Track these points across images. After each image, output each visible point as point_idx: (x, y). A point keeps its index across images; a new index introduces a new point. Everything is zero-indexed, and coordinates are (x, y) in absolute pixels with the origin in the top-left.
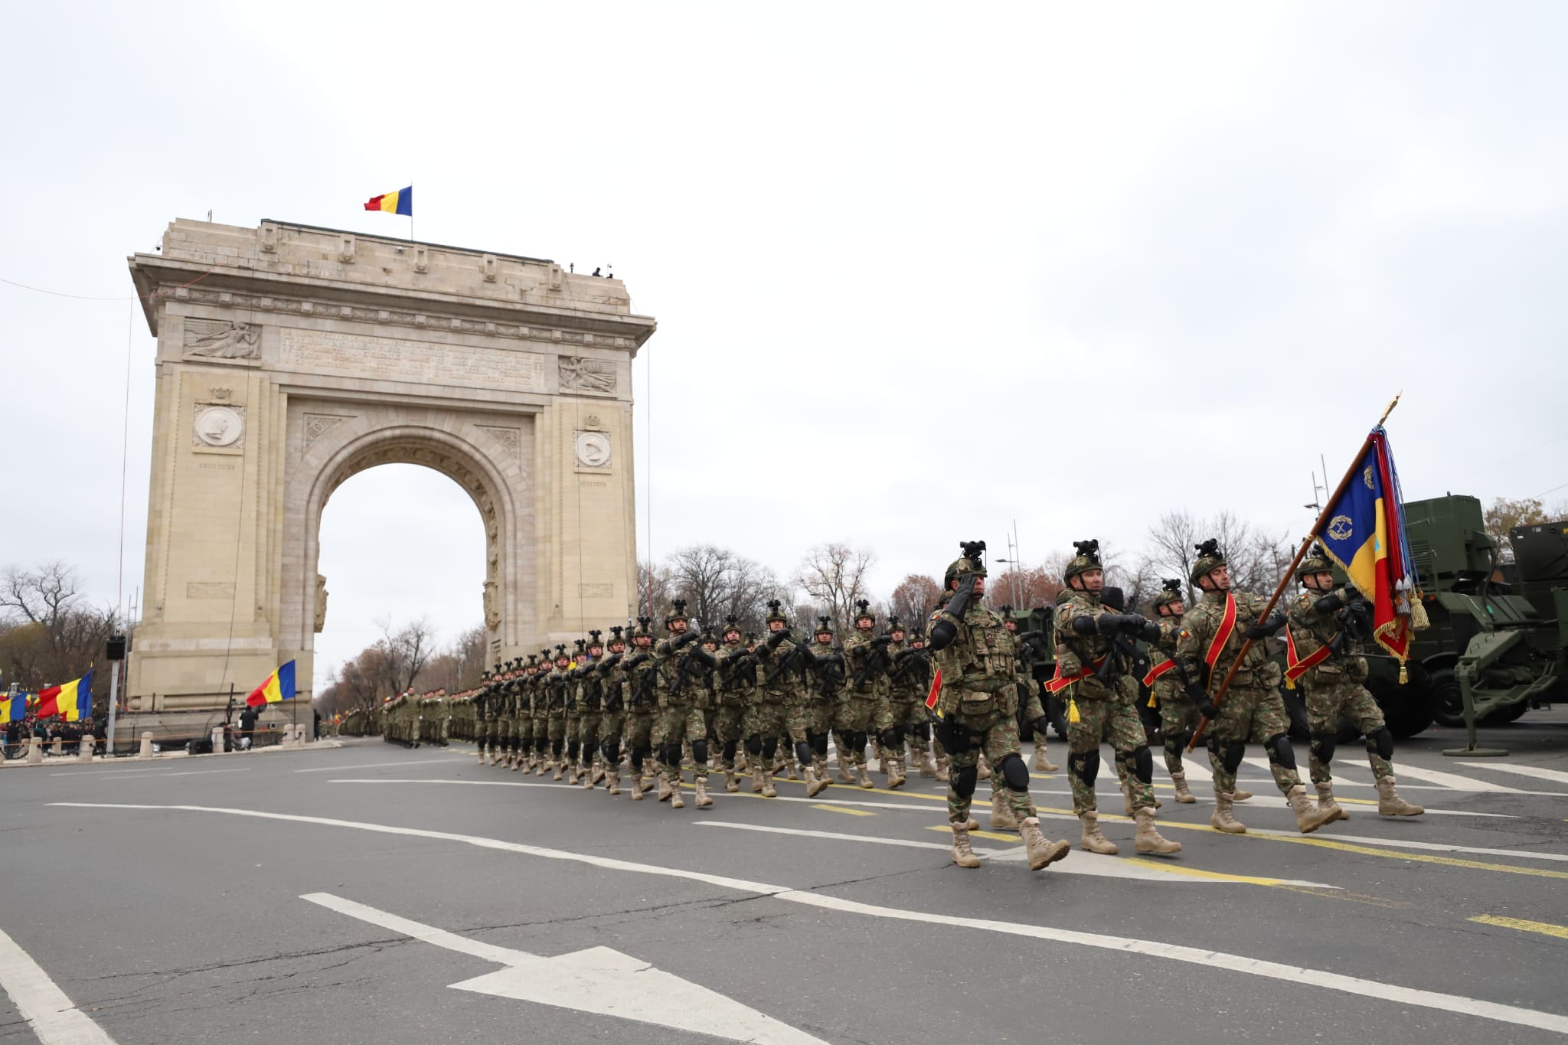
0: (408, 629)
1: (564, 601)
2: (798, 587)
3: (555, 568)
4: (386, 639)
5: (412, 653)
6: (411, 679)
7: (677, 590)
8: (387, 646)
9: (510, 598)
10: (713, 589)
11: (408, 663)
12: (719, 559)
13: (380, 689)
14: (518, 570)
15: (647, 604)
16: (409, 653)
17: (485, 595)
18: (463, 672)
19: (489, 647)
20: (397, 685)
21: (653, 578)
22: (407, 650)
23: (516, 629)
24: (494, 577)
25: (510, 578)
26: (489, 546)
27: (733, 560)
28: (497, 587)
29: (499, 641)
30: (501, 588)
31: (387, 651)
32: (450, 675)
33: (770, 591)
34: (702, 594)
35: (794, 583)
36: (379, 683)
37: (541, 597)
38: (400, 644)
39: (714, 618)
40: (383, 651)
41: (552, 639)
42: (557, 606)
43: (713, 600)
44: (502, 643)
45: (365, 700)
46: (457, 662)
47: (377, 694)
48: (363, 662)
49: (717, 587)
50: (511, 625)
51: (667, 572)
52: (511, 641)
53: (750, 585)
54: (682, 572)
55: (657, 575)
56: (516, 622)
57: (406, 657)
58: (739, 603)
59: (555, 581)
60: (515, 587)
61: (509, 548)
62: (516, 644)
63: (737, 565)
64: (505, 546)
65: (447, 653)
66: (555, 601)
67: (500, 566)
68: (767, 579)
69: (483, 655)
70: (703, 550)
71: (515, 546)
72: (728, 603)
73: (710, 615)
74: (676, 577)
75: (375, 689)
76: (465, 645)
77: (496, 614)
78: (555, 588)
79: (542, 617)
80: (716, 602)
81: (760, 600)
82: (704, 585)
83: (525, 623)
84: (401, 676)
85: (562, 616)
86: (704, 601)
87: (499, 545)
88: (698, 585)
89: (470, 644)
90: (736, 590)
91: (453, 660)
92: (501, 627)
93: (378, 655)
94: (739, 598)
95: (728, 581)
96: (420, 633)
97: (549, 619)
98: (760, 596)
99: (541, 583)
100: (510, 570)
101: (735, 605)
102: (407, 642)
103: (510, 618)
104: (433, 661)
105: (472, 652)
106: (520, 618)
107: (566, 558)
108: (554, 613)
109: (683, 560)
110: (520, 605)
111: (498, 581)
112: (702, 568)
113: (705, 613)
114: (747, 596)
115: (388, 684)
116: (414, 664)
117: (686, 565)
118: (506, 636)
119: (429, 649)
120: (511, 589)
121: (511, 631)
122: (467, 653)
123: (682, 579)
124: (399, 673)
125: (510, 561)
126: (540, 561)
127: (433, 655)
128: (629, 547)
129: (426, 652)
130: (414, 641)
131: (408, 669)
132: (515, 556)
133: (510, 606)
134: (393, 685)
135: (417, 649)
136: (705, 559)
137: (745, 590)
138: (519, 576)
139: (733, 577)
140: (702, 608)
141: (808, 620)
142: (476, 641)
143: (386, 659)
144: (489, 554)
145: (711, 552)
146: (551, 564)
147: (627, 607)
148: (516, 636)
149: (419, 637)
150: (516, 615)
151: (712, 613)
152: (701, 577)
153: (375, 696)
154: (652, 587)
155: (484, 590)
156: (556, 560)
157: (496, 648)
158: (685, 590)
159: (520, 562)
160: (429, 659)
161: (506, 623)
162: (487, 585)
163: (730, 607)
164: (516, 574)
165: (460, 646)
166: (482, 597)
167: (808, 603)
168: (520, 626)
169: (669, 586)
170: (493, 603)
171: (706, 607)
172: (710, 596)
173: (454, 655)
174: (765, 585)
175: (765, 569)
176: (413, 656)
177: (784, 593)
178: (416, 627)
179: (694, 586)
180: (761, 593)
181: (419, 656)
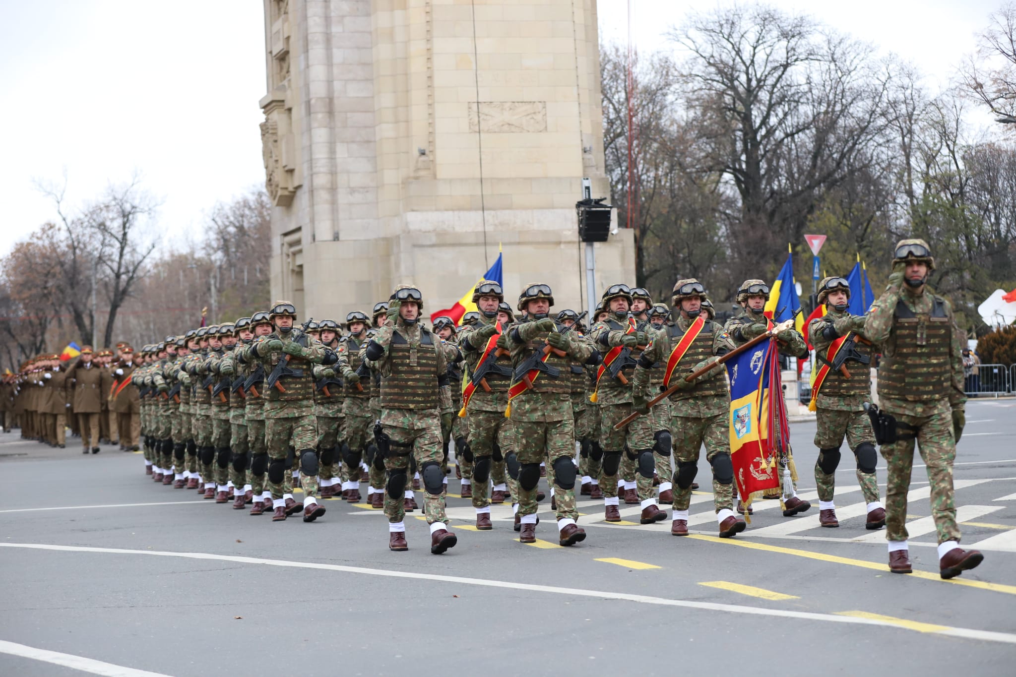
0: (103, 198)
1: (439, 142)
2: (967, 102)
3: (417, 66)
4: (59, 223)
5: (113, 250)
6: (115, 307)
7: (689, 106)
8: (62, 237)
9: (320, 135)
10: (771, 107)
11: (107, 272)
12: (785, 35)
13: (52, 326)
14: (336, 71)
15: (621, 141)
16: (108, 250)
17: (266, 130)
18: (220, 291)
19: (277, 242)
20: (87, 321)
21: (635, 82)
22: (103, 244)
23: (333, 202)
24: (283, 89)
25: (318, 90)
26: (270, 20)
27: (815, 40)
28: (290, 110)
29: (299, 229)
30: (298, 112)
31: (63, 247)
32: (193, 297)
33: (903, 109)
34: (747, 118)
35: (957, 92)
36: (50, 313)
37: (386, 131)
38: (88, 231)
39: (773, 172)
40: (53, 247)
41: (412, 227)
42: (423, 153)
43: (770, 132)
44: (305, 235)
45: (23, 348)
46: (206, 268)
47: (47, 336)
48: (15, 269)
49: (782, 99)
50: (323, 196)
51: (665, 68)
52: (324, 232)
53: (858, 96)
54: (700, 67)
55: (644, 76)
56: (333, 189)
57: (101, 259)
58: (832, 139)
59: (418, 95)
60: (331, 112)
61: (315, 25)
62: (336, 238)
63: (824, 50)
64: (305, 18)
65: (184, 250)
66: (419, 142)
67: (296, 62)
68: (896, 81)
69: (266, 256)
70: (746, 16)
71: (327, 19)
72: (806, 139)
73: (763, 165)
74: (688, 78)
75: (43, 328)
76: (222, 234)
77: (291, 171)
78: (418, 113)
79: (391, 176)
80: (779, 134)
81: (880, 130)
82: (751, 95)
83: (352, 191)
84: (93, 300)
85: (435, 176)
86: (750, 132)
87: (291, 16)
88: (737, 96)
89: (232, 229)
90: (823, 108)
91: (199, 263)
92: (302, 199)
93: (44, 256)
94: (832, 125)
95: (805, 88)
96: (128, 207)
97: (406, 182)
98: (881, 121)
99: (386, 100)
100: (318, 72)
101: (820, 141)
102: (103, 227)
103: (321, 180)
104: (156, 266)
105: (238, 246)
106: (342, 179)
107: (439, 45)
108: (417, 169)
109: (701, 39)
110: (341, 151)
111: (291, 98)
112: (746, 56)
113: (753, 163)
114: (851, 122)
115: (67, 317)
116: (118, 276)
117: (707, 50)
118: (312, 221)
119: (148, 243)
120: (320, 116)
121: (323, 208)
122: (225, 248)
123: (697, 84)
124: (89, 293)
125: (317, 52)
126: (383, 51)
127: (156, 255)
128: (580, 18)
129: (142, 250)
130: (115, 226)
131: (106, 285)
132: (328, 39)
133: (321, 154)
134: (78, 318)
135: (124, 241)
136: (752, 37)
137: (845, 108)
138: (337, 85)
139: (816, 78)
140: (745, 150)
141: (994, 180)
142: (246, 225)
143: (62, 264)
144: (270, 38)
145: (767, 19)
146: (406, 58)
147: (580, 152)
148: (335, 220)
149: (126, 217)
150: (333, 173)
151: (769, 162)
152: (743, 78)
153: (43, 341)
154: (634, 102)
155: (262, 118)
156: (417, 47)
157: (291, 245)
158: (705, 110)
159: (338, 55)
160: (148, 264)
161: (312, 192)
162: (267, 107)
163: (811, 146)
164: (330, 82)
165: (213, 236)
166: (259, 131)
167: (993, 139)
168: (343, 198)
169: (670, 98)
170: (283, 145)
171: (756, 145)
172: (764, 122)
173: (200, 254)
174: (891, 94)
175: (891, 58)
176: (116, 257)
177: (935, 115)
178: (119, 196)
179: (728, 99)
180: (883, 114)
181: (127, 257)
